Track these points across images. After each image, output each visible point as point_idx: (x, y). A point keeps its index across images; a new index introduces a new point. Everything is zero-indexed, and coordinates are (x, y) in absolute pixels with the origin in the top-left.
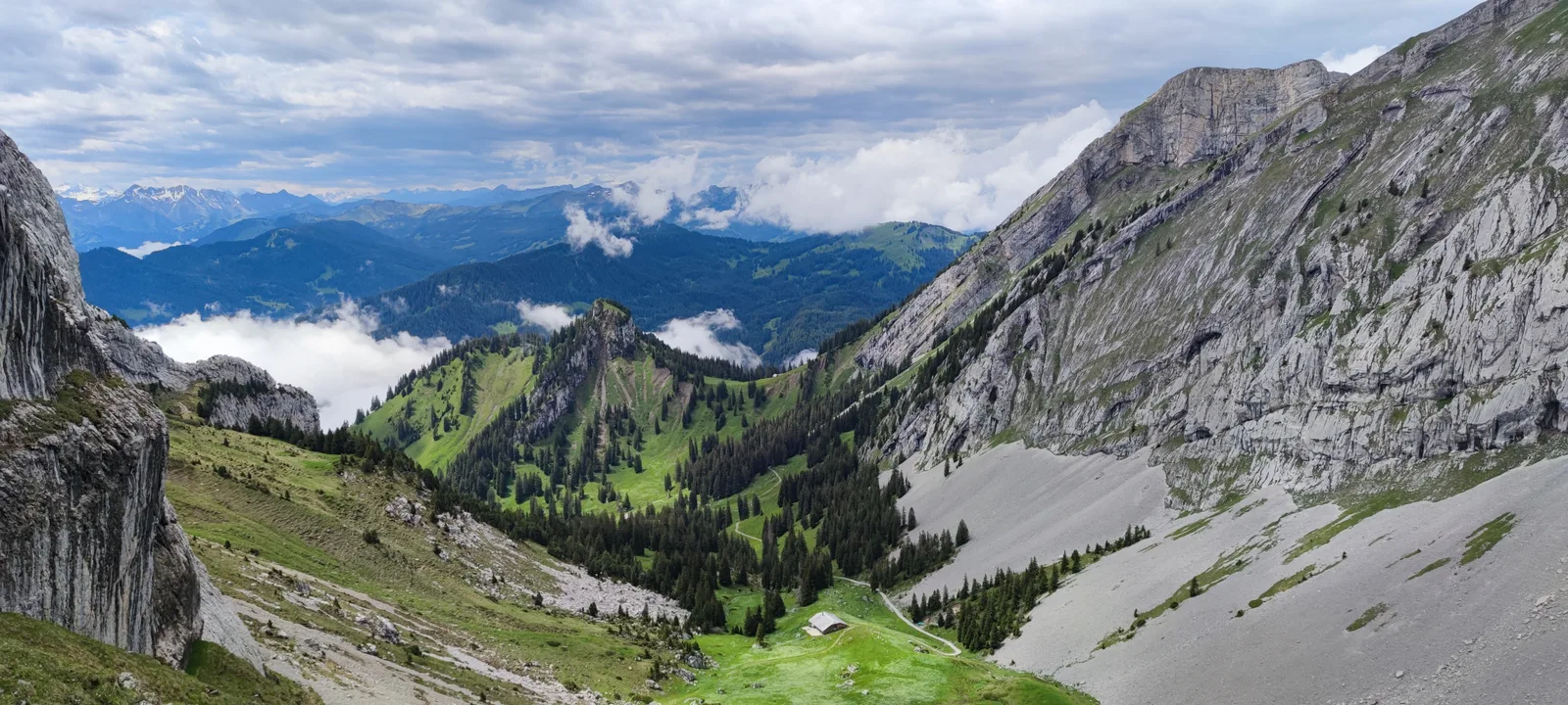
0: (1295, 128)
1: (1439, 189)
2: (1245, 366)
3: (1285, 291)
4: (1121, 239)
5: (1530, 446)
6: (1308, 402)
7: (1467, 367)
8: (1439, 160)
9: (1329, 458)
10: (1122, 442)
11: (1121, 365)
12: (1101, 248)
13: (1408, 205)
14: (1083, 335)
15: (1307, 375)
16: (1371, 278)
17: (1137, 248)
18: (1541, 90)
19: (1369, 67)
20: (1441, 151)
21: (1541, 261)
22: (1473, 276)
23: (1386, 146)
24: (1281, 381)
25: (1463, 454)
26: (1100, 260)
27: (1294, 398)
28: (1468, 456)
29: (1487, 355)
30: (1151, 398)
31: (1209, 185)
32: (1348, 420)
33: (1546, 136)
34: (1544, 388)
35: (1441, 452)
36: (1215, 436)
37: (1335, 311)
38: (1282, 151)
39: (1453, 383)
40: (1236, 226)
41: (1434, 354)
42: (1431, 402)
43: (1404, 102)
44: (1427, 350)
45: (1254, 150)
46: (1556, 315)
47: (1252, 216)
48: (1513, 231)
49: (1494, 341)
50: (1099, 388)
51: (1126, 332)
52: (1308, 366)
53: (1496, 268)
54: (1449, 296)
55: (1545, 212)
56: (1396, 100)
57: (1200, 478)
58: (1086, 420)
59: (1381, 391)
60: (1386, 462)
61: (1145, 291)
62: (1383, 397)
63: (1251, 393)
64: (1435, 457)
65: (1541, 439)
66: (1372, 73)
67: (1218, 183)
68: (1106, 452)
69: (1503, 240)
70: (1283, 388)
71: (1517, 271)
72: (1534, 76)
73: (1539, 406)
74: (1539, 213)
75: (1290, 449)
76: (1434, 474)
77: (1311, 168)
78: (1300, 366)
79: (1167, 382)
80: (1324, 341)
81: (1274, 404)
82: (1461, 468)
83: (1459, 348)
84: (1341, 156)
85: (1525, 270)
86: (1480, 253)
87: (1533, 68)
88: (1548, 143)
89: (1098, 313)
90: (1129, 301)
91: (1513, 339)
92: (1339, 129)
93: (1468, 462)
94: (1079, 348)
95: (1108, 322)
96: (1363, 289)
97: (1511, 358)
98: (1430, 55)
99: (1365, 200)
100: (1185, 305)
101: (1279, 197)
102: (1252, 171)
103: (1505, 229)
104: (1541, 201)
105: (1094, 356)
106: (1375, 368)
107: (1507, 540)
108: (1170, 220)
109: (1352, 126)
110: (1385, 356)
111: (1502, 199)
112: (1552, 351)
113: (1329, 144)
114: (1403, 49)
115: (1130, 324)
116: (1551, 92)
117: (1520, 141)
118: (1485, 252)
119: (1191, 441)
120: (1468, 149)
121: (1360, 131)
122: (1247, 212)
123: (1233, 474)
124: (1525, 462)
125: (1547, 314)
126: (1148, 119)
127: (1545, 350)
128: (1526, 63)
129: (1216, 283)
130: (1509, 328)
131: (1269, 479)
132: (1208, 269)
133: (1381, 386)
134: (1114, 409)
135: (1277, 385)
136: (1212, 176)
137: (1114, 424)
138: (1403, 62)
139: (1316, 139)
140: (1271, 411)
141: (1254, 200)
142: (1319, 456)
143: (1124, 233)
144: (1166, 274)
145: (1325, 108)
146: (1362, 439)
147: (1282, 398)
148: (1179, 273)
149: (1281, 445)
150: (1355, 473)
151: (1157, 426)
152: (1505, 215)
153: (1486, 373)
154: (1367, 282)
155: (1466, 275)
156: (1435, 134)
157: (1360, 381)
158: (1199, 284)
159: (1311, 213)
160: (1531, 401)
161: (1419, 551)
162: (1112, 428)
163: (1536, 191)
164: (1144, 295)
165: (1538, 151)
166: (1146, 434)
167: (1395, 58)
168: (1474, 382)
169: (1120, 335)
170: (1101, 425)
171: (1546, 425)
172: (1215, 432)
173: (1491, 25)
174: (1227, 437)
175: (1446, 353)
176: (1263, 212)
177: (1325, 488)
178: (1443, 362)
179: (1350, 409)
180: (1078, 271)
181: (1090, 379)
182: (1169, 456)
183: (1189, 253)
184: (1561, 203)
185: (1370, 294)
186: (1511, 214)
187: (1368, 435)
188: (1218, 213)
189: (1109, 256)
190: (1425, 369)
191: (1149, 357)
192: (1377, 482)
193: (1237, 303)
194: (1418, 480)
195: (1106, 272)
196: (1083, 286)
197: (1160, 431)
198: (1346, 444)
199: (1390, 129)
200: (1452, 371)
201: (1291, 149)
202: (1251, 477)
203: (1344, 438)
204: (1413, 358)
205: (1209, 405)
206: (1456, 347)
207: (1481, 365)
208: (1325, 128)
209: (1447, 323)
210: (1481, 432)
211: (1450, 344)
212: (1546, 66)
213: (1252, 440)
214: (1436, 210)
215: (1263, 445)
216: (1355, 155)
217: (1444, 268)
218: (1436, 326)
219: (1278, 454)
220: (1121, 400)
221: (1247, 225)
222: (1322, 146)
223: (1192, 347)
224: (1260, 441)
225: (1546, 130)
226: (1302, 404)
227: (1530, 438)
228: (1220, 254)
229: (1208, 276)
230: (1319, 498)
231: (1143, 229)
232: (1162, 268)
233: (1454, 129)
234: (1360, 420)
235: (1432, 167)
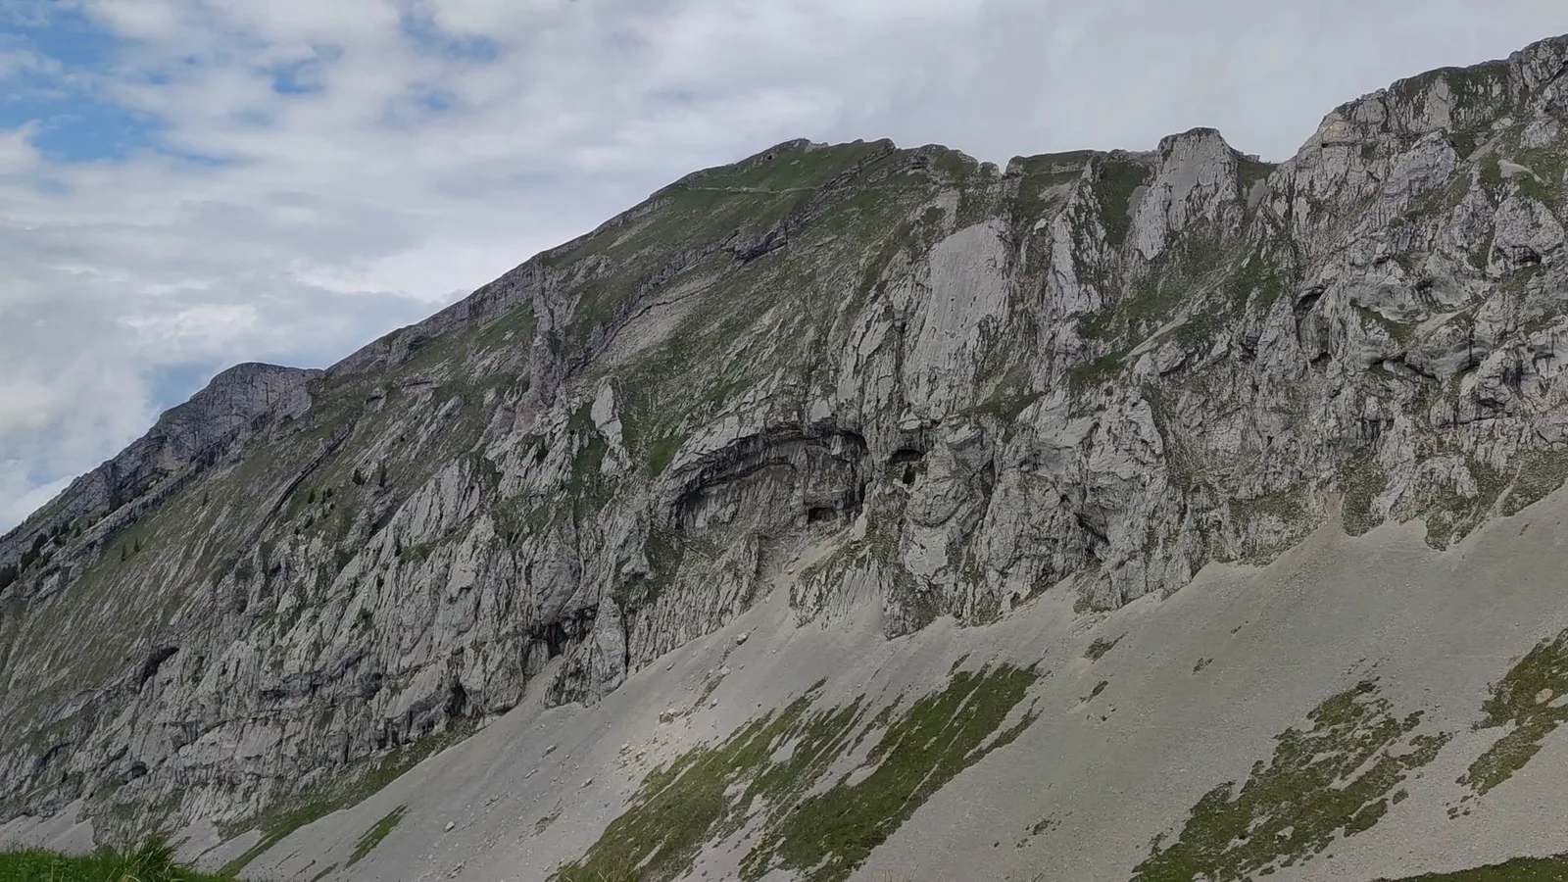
0: (280, 415)
1: (395, 478)
2: (185, 679)
3: (245, 593)
4: (84, 542)
5: (440, 735)
6: (245, 715)
7: (390, 657)
8: (400, 447)
9: (259, 777)
10: (49, 797)
11: (62, 699)
12: (59, 555)
13: (367, 494)
14: (24, 665)
15: (246, 683)
16: (320, 571)
17: (102, 553)
18: (489, 384)
19: (356, 354)
20: (402, 439)
21: (458, 543)
22: (402, 562)
23: (364, 437)
24: (218, 693)
25: (383, 753)
26: (57, 569)
27: (231, 711)
28: (387, 753)
29: (406, 644)
30: (93, 737)
31: (191, 478)
32: (279, 730)
33: (490, 426)
34: (451, 672)
35: (364, 754)
36: (150, 771)
37: (281, 609)
38: (266, 439)
39: (378, 677)
40: (209, 522)
41: (361, 646)
42: (358, 700)
43: (384, 392)
44: (355, 642)
45: (239, 437)
46: (462, 596)
47: (226, 510)
48: (441, 516)
49: (412, 627)
50: (33, 730)
51: (75, 657)
52: (248, 673)
53: (424, 552)
54: (380, 583)
55: (470, 496)
56: (378, 389)
57: (129, 827)
58: (10, 776)
59: (314, 693)
60: (313, 774)
61: (103, 603)
62: (314, 700)
63: (186, 711)
64: (358, 760)
65: (449, 727)
66: (359, 360)
67: (200, 475)
68: (28, 814)
69: (432, 525)
70: (220, 701)
71: (438, 554)
72: (487, 369)
73: (447, 692)
74: (464, 496)
75: (223, 773)
76: (355, 779)
77: (292, 457)
78: (239, 674)
79: (116, 714)
80: (266, 642)
81: (210, 721)
82: (379, 767)
83: (385, 639)
84: (322, 446)
85: (444, 553)
86: (413, 539)
87: (487, 362)
88: (490, 433)
89: (46, 637)
90: (83, 619)
91: (429, 624)
92: (322, 417)
93: (385, 761)
94: (17, 682)
95: (55, 647)
96: (311, 583)
97: (428, 643)
98: (412, 346)
99: (330, 490)
100: (144, 618)
101: (256, 490)
102: (236, 461)
103: (436, 514)
104: (467, 485)
105: (33, 691)
106: (307, 668)
107: (394, 832)
108: (145, 519)
109: (336, 414)
110: (319, 653)
111: (436, 484)
112: (459, 633)
113: (312, 432)
114: (388, 340)
115: (81, 647)
116: (497, 385)
117: (468, 432)
118: (418, 537)
119: (127, 782)
120: (424, 438)
121: (342, 421)
122: (222, 507)
123: (163, 814)
124: (433, 753)
125: (455, 595)
126: (191, 419)
127: (453, 632)
128: (484, 357)
129: (179, 589)
130: (425, 613)
131: (199, 814)
132: (172, 574)
133: (314, 687)
134: (48, 756)
135: (213, 698)
136: (194, 467)
137: (46, 776)
138: (389, 352)
139: (299, 426)
140: (207, 730)
141: (232, 492)
142: (249, 777)
143: (89, 536)
144: (127, 582)
145: (309, 393)
146: (291, 750)
147: (219, 713)
148: (143, 579)
149: (215, 769)
150: (283, 790)
151: (95, 770)
152: (436, 500)
153: (405, 662)
154: (315, 576)
155: (397, 560)
156: (400, 423)
157: (294, 683)
158: (162, 591)
159: (284, 507)
160: (440, 687)
161: (314, 862)
162: (43, 781)
163: (463, 476)
164: (100, 610)
165: (481, 440)
166: (80, 782)
167: (380, 348)
168: (395, 673)
169: (68, 661)
170: (29, 781)
171: (454, 711)
172: (151, 765)
173: (466, 322)
174: (162, 771)
175: (373, 643)
176: (237, 507)
177: (252, 813)
178: (369, 654)
179: (283, 717)
180: (29, 585)
181: (23, 722)
182: (101, 806)
183: (157, 555)
184: (483, 488)
185: (317, 588)
186: (441, 499)
187: (297, 745)
188: (193, 510)
189: (67, 565)
190: (352, 664)
191: (97, 685)
192: (301, 797)
193: (198, 610)
194: (340, 789)
195: (62, 585)
196: (33, 604)
197: (99, 776)
198: (276, 759)
199: (370, 419)
200: (378, 664)
201: (275, 436)
202: (180, 814)
203: (274, 750)
204: (342, 653)
205: (147, 733)
206: (382, 638)
207: (402, 655)
208: (309, 416)
209: (376, 613)
210: (398, 725)
211: (376, 634)
212: (497, 361)
213: (185, 768)
214: (389, 497)
215: (197, 773)
216: (337, 446)
217: (383, 555)
218: (366, 616)
219: (211, 782)
220: (58, 744)
221: (220, 520)
222: (303, 435)
223: (147, 668)
224: (193, 768)
225: (490, 422)
226: (239, 718)
227: (439, 727)
228: (188, 556)
229: (172, 581)
230: (244, 826)
231: (113, 530)
232: (125, 576)
233: (416, 418)
234: (291, 727)
235: (393, 456)
